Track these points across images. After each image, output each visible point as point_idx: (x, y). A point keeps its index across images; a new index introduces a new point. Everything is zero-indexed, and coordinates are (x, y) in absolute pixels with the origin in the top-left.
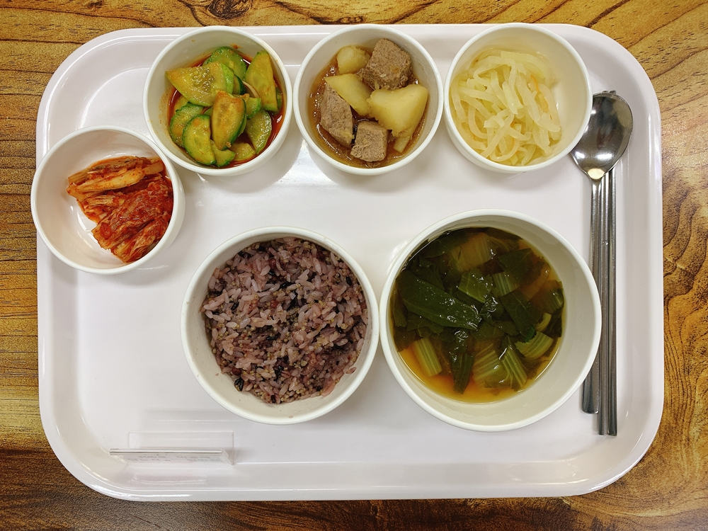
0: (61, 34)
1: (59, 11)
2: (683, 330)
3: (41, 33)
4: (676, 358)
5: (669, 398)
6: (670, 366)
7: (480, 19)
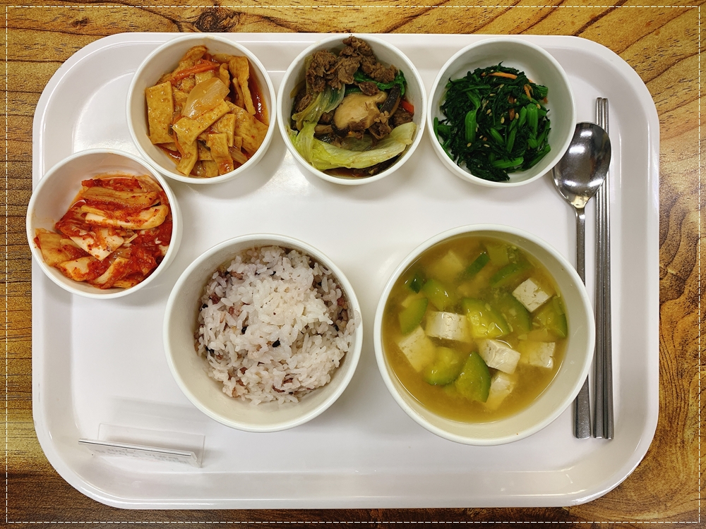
0: (46, 53)
1: (44, 30)
2: (676, 334)
3: (26, 53)
4: (669, 362)
5: (663, 402)
6: (664, 370)
7: (467, 30)
